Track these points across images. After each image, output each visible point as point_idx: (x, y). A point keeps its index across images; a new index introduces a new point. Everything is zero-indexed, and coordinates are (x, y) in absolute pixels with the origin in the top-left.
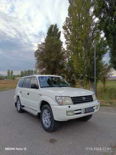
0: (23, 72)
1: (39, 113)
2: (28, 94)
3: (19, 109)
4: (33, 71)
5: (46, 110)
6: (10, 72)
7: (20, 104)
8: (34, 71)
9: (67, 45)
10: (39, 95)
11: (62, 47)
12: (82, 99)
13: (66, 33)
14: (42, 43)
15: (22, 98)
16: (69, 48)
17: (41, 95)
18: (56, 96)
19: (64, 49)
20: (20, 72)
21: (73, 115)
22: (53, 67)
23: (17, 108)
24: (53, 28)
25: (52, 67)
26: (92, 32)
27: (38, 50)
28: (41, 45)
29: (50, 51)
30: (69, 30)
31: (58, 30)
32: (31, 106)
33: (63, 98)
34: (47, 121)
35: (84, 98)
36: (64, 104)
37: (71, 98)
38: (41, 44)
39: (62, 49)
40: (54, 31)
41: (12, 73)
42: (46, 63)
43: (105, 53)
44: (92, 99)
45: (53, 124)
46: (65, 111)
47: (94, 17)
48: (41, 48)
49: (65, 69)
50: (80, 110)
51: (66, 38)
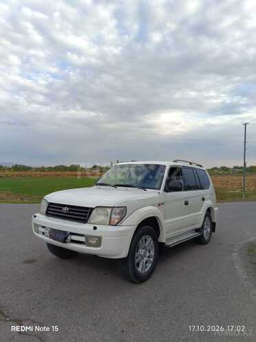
37: (49, 203)
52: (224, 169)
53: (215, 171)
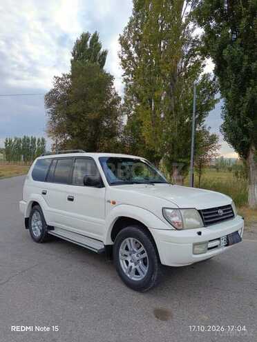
0: (11, 141)
1: (107, 247)
2: (71, 199)
3: (37, 233)
4: (37, 140)
5: (132, 239)
7: (39, 223)
8: (39, 141)
9: (127, 85)
10: (109, 201)
11: (113, 87)
12: (217, 213)
13: (125, 56)
14: (64, 75)
15: (49, 208)
16: (130, 91)
17: (114, 203)
18: (163, 208)
19: (116, 94)
21: (205, 253)
22: (92, 133)
23: (31, 231)
24: (88, 42)
25: (89, 134)
26: (185, 59)
27: (54, 91)
28: (62, 79)
29: (85, 95)
30: (132, 49)
31: (100, 48)
32: (78, 228)
33: (182, 212)
34: (134, 267)
35: (220, 212)
36: (185, 227)
37: (199, 211)
38: (61, 76)
39: (113, 92)
40: (90, 50)
42: (73, 123)
43: (210, 110)
44: (233, 213)
45: (156, 273)
46: (192, 245)
47: (191, 25)
48: (61, 86)
49: (119, 140)
50: (219, 239)
51: (124, 68)
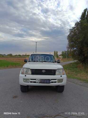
0: (63, 52)
6: (56, 52)
20: (62, 52)
33: (25, 69)
41: (57, 53)
52: (19, 55)
53: (17, 56)
